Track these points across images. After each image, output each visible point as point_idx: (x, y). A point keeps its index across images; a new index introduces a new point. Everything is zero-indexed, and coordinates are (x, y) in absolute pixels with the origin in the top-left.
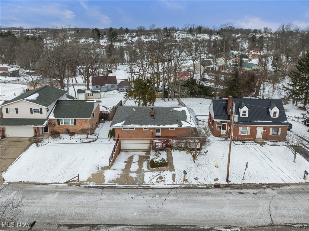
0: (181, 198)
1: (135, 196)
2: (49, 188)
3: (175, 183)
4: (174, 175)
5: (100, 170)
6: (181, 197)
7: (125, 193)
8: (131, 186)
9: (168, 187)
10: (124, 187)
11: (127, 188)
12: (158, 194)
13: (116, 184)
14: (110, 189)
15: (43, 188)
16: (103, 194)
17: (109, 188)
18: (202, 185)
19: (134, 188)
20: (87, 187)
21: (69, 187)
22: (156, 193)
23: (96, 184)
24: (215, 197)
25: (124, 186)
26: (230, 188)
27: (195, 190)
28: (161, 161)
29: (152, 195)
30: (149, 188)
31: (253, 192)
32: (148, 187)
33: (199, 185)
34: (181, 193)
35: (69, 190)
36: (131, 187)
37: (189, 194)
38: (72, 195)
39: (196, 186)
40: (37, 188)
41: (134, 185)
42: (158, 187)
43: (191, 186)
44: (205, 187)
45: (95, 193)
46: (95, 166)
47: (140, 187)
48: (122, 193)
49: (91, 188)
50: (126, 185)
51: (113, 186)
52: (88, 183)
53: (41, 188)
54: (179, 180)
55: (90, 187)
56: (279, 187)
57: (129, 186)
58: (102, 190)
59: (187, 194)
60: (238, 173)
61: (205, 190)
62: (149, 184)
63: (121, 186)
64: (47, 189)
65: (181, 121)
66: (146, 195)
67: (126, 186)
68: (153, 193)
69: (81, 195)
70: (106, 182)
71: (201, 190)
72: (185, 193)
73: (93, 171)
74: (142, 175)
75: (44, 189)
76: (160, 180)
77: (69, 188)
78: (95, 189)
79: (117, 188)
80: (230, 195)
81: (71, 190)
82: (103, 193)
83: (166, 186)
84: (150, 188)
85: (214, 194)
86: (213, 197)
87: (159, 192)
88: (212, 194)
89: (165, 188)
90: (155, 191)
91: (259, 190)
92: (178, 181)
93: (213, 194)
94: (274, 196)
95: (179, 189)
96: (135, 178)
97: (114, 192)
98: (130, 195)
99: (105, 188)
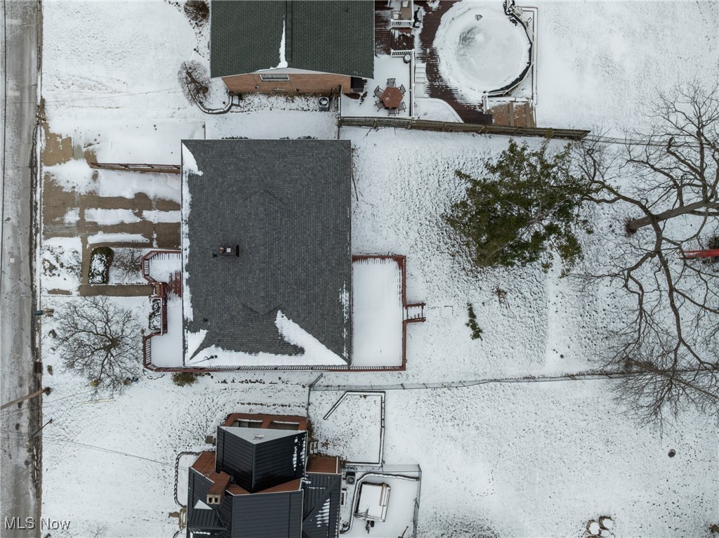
0: (8, 300)
1: (12, 223)
2: (30, 74)
3: (45, 293)
4: (67, 293)
5: (84, 150)
6: (11, 300)
7: (19, 206)
8: (38, 215)
9: (34, 280)
10: (36, 203)
11: (33, 208)
12: (18, 262)
13: (43, 189)
14: (29, 179)
15: (30, 63)
16: (16, 171)
17: (32, 177)
18: (40, 341)
19: (31, 220)
20: (33, 139)
21: (32, 107)
22: (20, 259)
23: (41, 153)
24: (10, 356)
25: (39, 202)
26: (33, 388)
27: (30, 327)
28: (95, 270)
29: (16, 252)
30: (33, 247)
31: (22, 426)
32: (36, 244)
33: (40, 335)
34: (21, 300)
35: (27, 110)
36: (34, 214)
37: (18, 314)
38: (12, 119)
39: (38, 330)
40: (30, 55)
41: (41, 220)
42: (34, 262)
43: (39, 321)
44: (37, 346)
45: (19, 156)
46: (97, 137)
47: (34, 231)
48: (19, 202)
49: (31, 146)
50: (41, 206)
51: (38, 183)
52: (43, 138)
53: (30, 60)
54: (50, 301)
55: (35, 144)
56: (33, 477)
57: (38, 211)
58: (28, 165)
59: (18, 310)
60: (71, 418)
61: (30, 343)
62: (41, 247)
63: (38, 197)
64: (28, 72)
65: (206, 331)
66: (15, 240)
67: (38, 206)
68: (19, 252)
69: (13, 134)
70: (45, 169)
71: (30, 337)
72: (21, 308)
73: (80, 137)
74: (71, 233)
75: (27, 66)
76: (47, 267)
77: (30, 109)
78: (30, 153)
79: (31, 191)
80: (16, 383)
81: (27, 115)
82: (19, 170)
83: (37, 277)
84: (31, 249)
85: (19, 358)
86: (10, 352)
87: (22, 265)
88: (18, 353)
89: (32, 275)
90: (24, 257)
91: (26, 438)
92: (47, 298)
93: (18, 355)
94: (10, 456)
95: (31, 300)
96: (63, 220)
97: (21, 188)
98: (15, 215)
99: (32, 171)
